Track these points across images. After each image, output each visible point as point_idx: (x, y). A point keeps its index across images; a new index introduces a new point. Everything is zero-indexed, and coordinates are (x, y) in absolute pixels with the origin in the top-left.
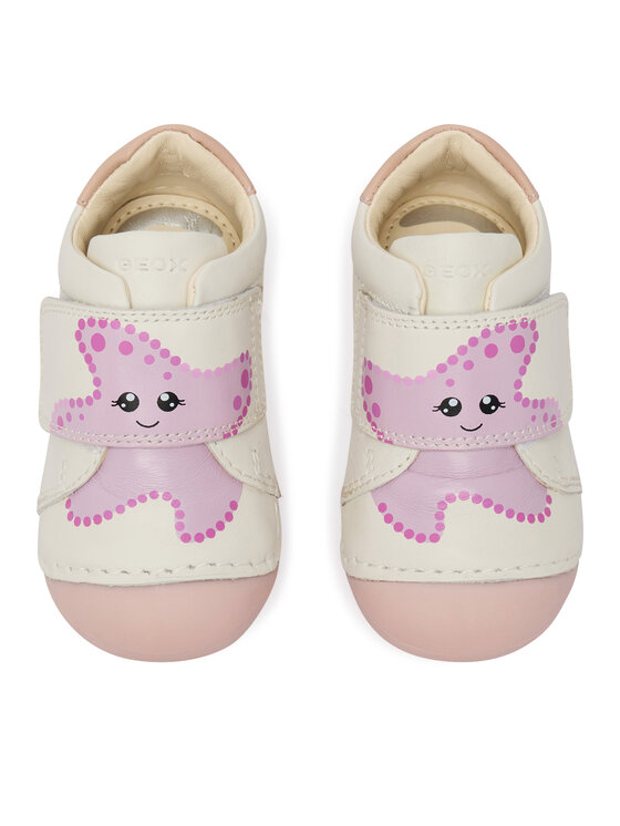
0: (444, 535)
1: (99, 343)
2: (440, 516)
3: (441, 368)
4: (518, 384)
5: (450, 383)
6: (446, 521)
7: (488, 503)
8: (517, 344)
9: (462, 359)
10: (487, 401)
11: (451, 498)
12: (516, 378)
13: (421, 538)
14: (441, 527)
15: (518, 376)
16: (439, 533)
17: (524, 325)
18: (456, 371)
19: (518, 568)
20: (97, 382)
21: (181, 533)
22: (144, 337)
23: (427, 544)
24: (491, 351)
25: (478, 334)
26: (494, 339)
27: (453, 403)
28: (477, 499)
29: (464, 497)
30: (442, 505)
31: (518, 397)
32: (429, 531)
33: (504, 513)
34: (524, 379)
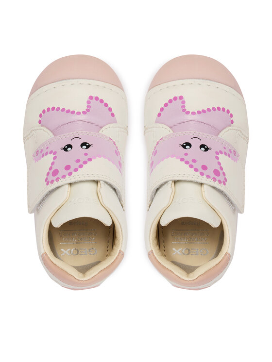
0: (87, 99)
1: (216, 172)
2: (89, 107)
3: (90, 160)
4: (55, 158)
5: (86, 154)
6: (86, 104)
7: (68, 111)
8: (56, 172)
9: (81, 163)
10: (69, 149)
11: (84, 113)
12: (55, 160)
13: (97, 98)
14: (88, 102)
15: (55, 161)
16: (89, 100)
17: (52, 181)
18: (83, 158)
19: (55, 88)
20: (217, 158)
21: (183, 100)
22: (196, 170)
23: (94, 95)
24: (68, 168)
25: (74, 173)
26: (66, 172)
27: (84, 147)
28: (73, 112)
29: (79, 113)
30: (88, 110)
31: (55, 153)
32: (93, 101)
33: (61, 109)
34: (52, 160)
